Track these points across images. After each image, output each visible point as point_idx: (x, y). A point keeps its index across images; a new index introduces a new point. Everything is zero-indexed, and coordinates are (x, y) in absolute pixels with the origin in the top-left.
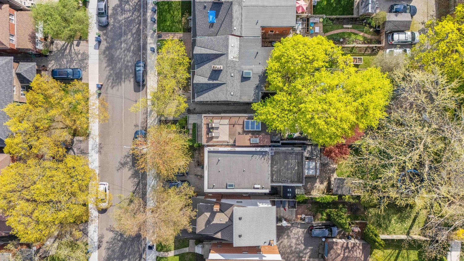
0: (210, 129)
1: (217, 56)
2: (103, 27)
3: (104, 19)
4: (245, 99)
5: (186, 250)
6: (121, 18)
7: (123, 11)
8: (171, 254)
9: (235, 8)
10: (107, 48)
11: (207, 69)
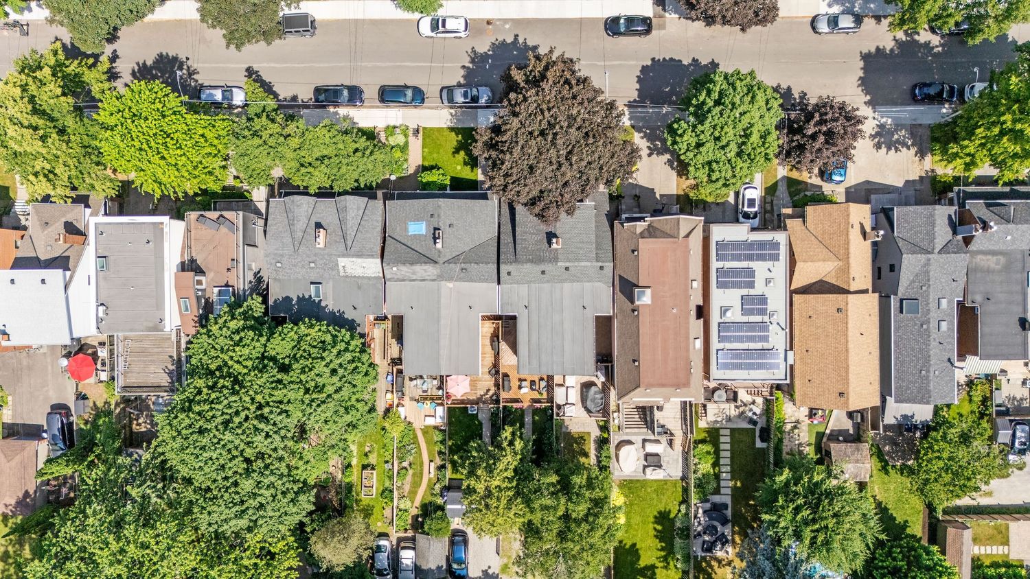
9: (431, 269)
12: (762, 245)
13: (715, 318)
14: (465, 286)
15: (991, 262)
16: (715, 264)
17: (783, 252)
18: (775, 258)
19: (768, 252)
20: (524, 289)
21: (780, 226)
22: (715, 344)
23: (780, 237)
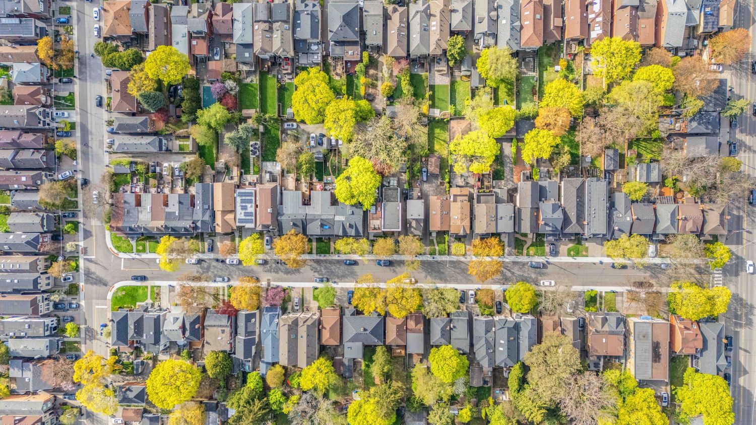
0: (375, 229)
1: (343, 225)
2: (328, 280)
3: (325, 279)
4: (362, 213)
5: (435, 241)
6: (324, 271)
7: (321, 270)
8: (437, 248)
9: (323, 217)
10: (338, 278)
11: (349, 230)
12: (242, 222)
13: (253, 205)
14: (315, 213)
15: (187, 218)
16: (253, 218)
17: (237, 221)
18: (239, 219)
19: (241, 221)
20: (300, 212)
21: (237, 227)
22: (253, 198)
23: (238, 224)
